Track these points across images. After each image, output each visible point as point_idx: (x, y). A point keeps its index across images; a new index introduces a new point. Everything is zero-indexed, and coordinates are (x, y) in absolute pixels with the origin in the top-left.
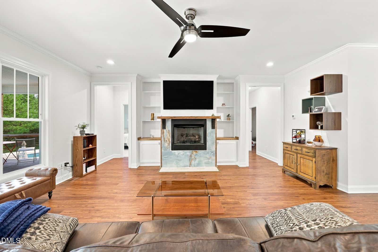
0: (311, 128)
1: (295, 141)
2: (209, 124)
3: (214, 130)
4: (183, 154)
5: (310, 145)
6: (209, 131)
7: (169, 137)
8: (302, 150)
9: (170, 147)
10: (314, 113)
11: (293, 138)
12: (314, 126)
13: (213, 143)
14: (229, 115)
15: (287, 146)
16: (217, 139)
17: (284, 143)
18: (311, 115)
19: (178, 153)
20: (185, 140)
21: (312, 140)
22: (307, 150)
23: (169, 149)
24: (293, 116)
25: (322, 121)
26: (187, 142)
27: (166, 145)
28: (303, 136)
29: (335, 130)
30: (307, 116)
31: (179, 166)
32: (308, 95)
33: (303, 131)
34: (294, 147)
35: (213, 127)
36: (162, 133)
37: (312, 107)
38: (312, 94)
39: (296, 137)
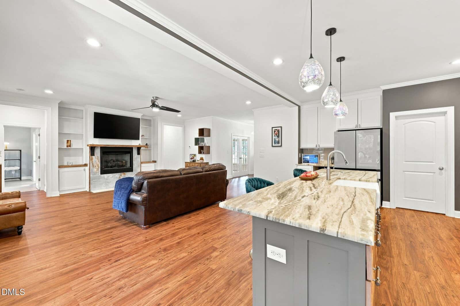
0: (199, 153)
1: (191, 161)
2: (135, 152)
3: (139, 156)
4: (112, 177)
5: (198, 162)
6: (135, 157)
7: (98, 163)
8: (195, 165)
9: (99, 171)
10: (200, 145)
11: (190, 159)
12: (200, 152)
13: (139, 166)
14: (147, 144)
15: (188, 164)
16: (141, 163)
17: (186, 163)
18: (199, 146)
19: (108, 176)
20: (113, 165)
21: (199, 160)
22: (197, 165)
23: (98, 173)
24: (190, 147)
25: (203, 150)
26: (115, 166)
27: (95, 170)
28: (195, 158)
29: (208, 154)
30: (197, 147)
31: (107, 187)
32: (197, 136)
33: (195, 155)
34: (191, 164)
35: (139, 153)
36: (91, 159)
37: (199, 142)
38: (199, 136)
39: (192, 159)
